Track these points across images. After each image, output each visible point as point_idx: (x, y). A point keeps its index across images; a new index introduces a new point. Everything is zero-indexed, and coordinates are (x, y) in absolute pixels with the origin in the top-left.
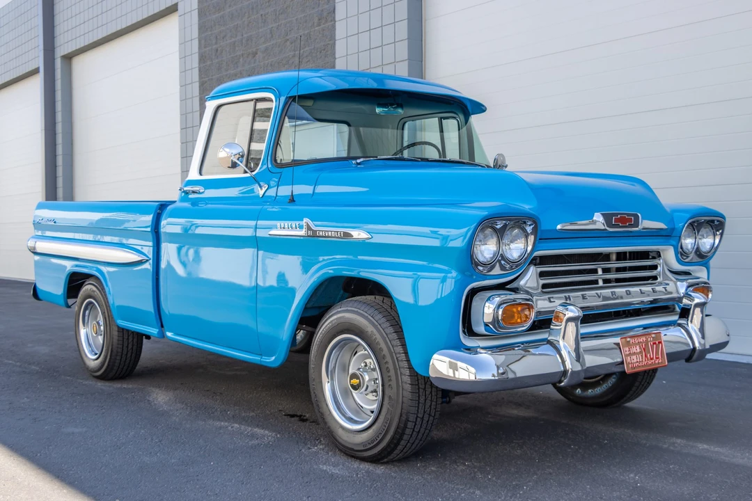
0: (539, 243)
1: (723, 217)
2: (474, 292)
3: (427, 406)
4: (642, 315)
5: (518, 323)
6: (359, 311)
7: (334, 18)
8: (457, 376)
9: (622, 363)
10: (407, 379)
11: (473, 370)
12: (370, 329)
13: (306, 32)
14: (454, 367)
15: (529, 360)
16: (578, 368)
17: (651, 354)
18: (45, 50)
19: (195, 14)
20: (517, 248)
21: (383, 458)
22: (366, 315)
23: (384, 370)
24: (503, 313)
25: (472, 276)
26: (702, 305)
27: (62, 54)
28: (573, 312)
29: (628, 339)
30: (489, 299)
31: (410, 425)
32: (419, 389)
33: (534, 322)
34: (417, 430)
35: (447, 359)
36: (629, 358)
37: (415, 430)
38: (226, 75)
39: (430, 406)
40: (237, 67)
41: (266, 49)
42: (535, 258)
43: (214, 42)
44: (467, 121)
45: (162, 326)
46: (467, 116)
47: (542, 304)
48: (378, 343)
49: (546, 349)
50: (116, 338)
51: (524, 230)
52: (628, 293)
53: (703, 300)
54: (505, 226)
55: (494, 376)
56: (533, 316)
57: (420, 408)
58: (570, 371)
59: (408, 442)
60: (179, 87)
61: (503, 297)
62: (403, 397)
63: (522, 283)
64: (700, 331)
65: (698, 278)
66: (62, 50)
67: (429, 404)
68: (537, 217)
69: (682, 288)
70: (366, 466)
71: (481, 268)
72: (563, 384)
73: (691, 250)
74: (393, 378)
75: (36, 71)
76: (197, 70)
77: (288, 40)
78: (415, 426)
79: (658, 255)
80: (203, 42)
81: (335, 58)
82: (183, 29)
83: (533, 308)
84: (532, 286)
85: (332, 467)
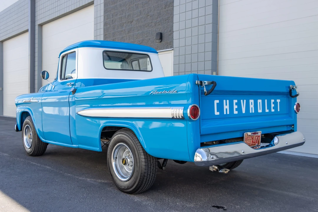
7: (173, 5)
13: (158, 12)
18: (31, 22)
19: (103, 5)
27: (39, 24)
38: (117, 31)
40: (123, 28)
41: (138, 20)
43: (111, 17)
60: (94, 37)
66: (38, 22)
75: (27, 31)
76: (103, 29)
77: (149, 15)
80: (106, 17)
81: (173, 23)
82: (96, 12)
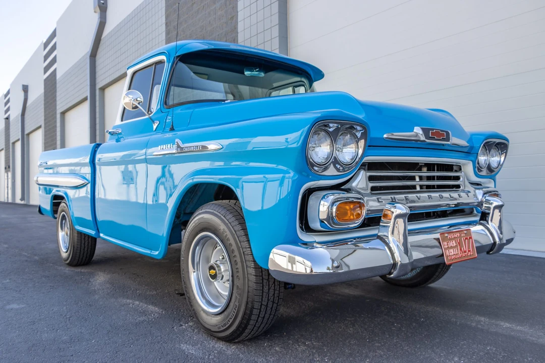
0: (368, 149)
1: (507, 140)
2: (310, 192)
3: (271, 295)
4: (448, 217)
5: (351, 220)
6: (215, 212)
8: (294, 270)
9: (442, 255)
10: (252, 271)
11: (308, 263)
12: (222, 227)
14: (292, 261)
15: (359, 253)
16: (406, 260)
17: (465, 248)
18: (90, 85)
20: (349, 152)
21: (234, 339)
22: (220, 215)
23: (233, 263)
24: (338, 209)
25: (308, 176)
26: (499, 207)
27: (100, 87)
28: (401, 209)
29: (446, 235)
30: (323, 197)
31: (255, 312)
32: (262, 280)
33: (365, 219)
34: (263, 316)
35: (287, 254)
36: (447, 251)
37: (260, 315)
39: (274, 295)
42: (364, 165)
44: (311, 86)
45: (98, 229)
46: (311, 82)
47: (372, 204)
48: (228, 239)
49: (376, 243)
50: (76, 238)
51: (355, 136)
52: (441, 197)
53: (501, 203)
54: (337, 130)
55: (328, 269)
56: (364, 212)
57: (264, 296)
58: (399, 263)
59: (255, 326)
61: (337, 196)
62: (248, 287)
63: (354, 184)
64: (499, 229)
65: (488, 188)
66: (100, 84)
67: (273, 293)
68: (367, 123)
69: (480, 194)
70: (221, 345)
71: (316, 168)
72: (392, 276)
73: (485, 165)
74: (240, 270)
75: (85, 99)
78: (260, 312)
79: (460, 169)
83: (364, 206)
84: (361, 187)
85: (191, 347)
